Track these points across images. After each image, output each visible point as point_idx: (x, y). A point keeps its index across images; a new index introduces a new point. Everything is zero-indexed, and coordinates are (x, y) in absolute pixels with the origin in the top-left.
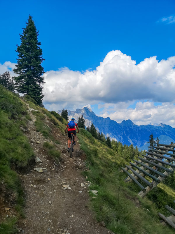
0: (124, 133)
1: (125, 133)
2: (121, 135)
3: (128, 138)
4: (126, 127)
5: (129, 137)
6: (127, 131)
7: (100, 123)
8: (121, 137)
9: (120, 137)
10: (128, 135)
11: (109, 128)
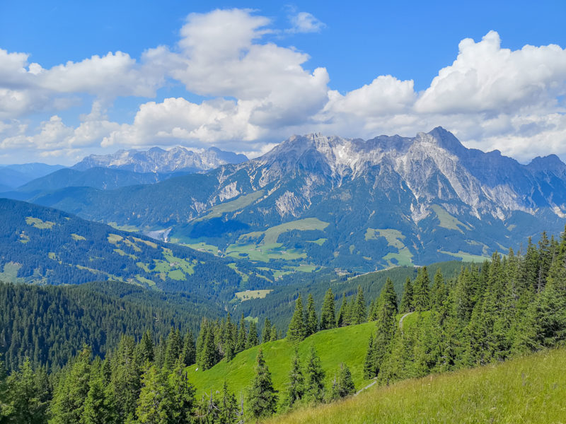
0: (536, 188)
1: (539, 189)
2: (529, 195)
3: (550, 201)
4: (544, 174)
5: (551, 198)
6: (547, 183)
7: (473, 165)
8: (530, 198)
9: (526, 198)
10: (548, 195)
11: (497, 177)
